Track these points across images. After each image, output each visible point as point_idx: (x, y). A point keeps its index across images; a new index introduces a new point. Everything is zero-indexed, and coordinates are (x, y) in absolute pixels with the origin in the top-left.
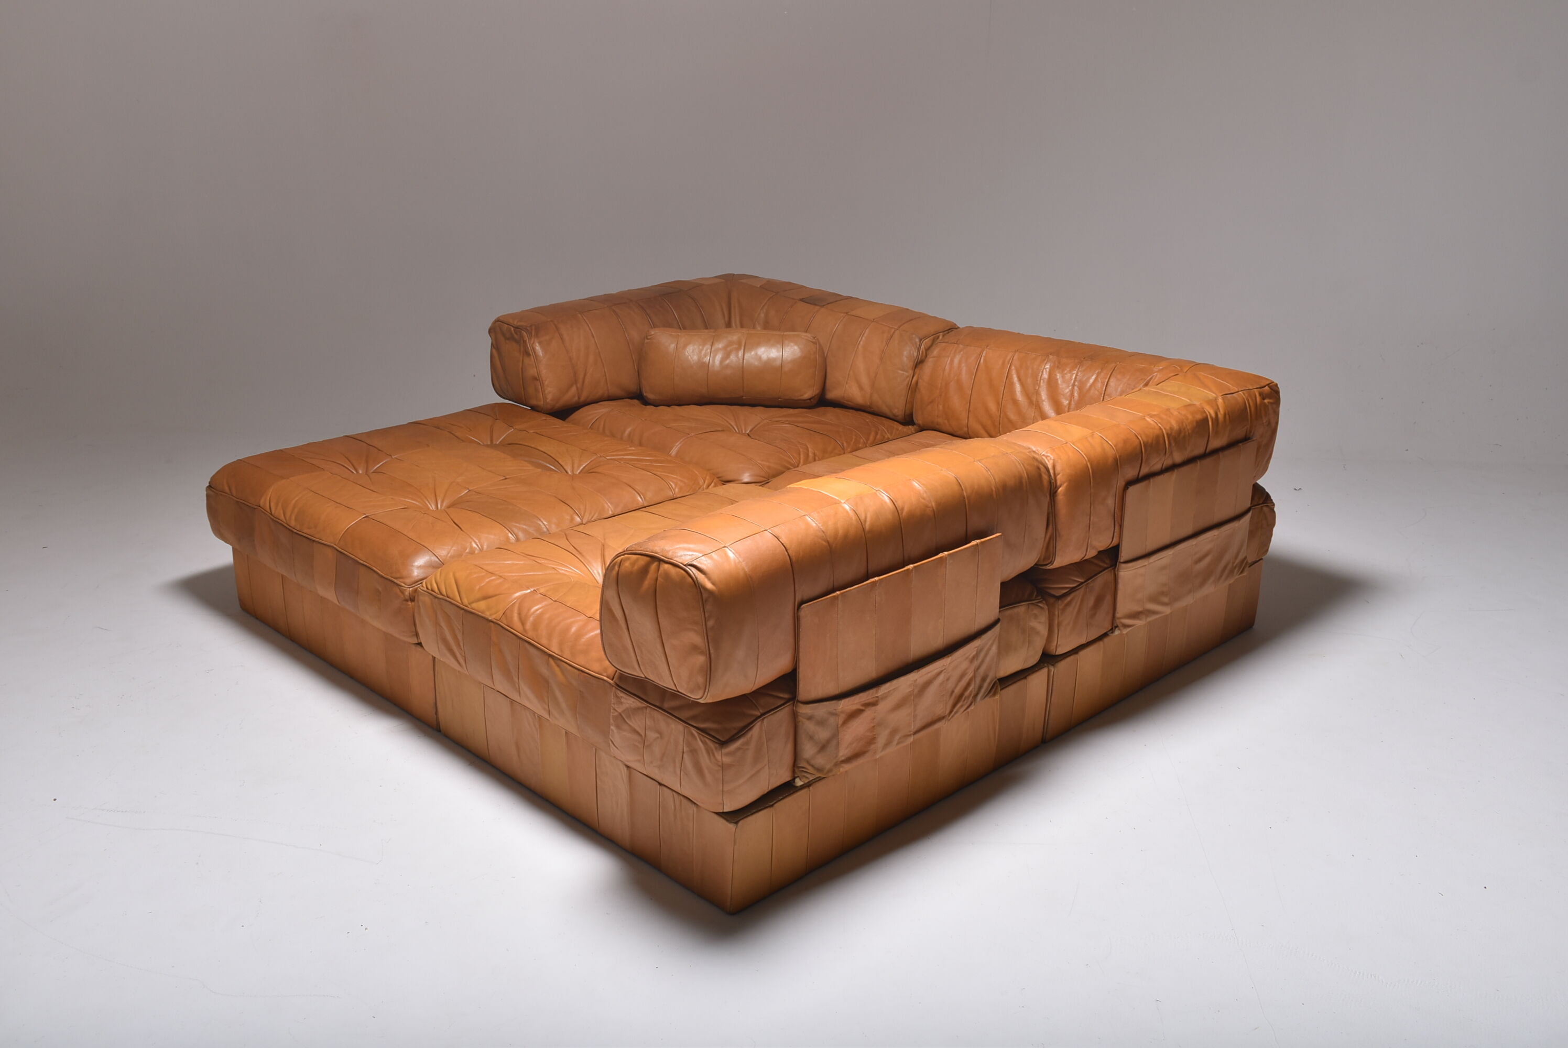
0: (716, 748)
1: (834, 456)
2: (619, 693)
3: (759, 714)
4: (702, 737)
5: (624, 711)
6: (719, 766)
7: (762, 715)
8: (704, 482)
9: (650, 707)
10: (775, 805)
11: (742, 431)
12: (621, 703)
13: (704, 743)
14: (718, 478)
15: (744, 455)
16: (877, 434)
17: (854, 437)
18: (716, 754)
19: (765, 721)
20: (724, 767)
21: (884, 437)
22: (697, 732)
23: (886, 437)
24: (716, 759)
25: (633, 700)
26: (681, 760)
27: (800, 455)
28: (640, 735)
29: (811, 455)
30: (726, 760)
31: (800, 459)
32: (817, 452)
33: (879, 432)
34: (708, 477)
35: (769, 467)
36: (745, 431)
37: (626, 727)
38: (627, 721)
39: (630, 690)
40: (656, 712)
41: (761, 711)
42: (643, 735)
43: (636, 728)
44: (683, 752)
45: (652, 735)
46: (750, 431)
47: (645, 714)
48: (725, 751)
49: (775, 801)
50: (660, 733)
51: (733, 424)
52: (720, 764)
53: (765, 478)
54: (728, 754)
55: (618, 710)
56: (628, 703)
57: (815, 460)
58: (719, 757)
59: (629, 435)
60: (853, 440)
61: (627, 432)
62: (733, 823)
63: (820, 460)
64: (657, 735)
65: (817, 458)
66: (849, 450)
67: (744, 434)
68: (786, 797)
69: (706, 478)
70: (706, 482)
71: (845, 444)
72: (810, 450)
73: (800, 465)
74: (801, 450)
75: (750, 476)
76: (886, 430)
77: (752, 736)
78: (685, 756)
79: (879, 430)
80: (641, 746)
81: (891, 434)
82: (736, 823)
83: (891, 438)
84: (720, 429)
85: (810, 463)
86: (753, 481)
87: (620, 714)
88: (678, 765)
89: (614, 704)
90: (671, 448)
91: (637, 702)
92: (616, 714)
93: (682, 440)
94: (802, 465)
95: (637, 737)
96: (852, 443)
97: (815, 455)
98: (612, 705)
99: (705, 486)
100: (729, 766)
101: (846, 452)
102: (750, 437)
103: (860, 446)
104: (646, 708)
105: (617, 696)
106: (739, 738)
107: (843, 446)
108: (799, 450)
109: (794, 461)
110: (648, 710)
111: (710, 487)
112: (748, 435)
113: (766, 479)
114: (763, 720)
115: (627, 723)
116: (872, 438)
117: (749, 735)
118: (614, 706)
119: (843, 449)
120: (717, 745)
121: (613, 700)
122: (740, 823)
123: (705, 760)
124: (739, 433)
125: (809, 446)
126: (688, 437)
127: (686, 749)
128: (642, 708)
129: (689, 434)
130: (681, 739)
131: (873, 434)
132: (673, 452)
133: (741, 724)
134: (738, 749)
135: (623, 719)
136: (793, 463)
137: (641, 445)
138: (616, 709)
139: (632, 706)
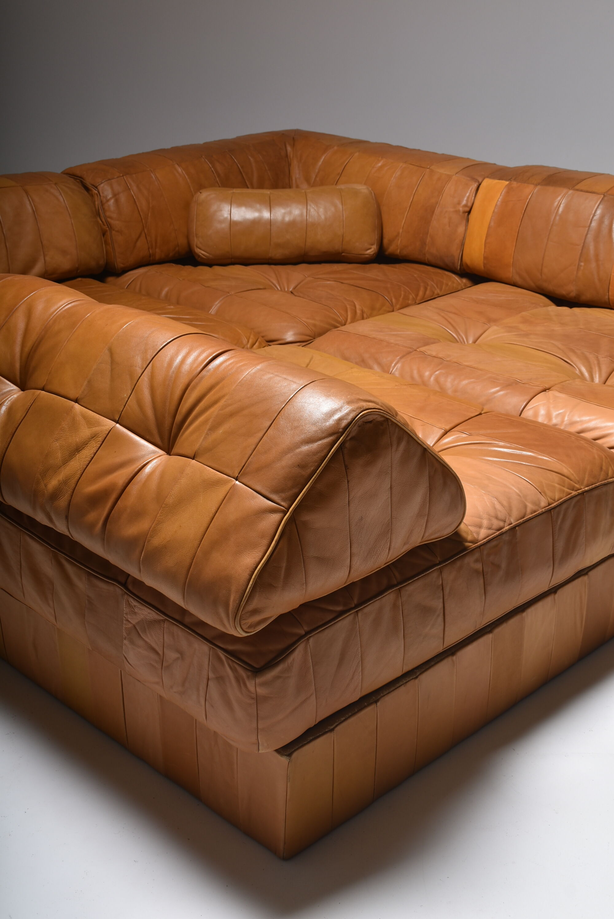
0: (248, 677)
1: (383, 314)
2: (133, 602)
3: (303, 632)
4: (230, 662)
5: (138, 623)
6: (253, 698)
7: (307, 633)
8: (248, 342)
9: (167, 620)
10: (336, 729)
11: (284, 289)
12: (135, 613)
13: (233, 670)
14: (263, 337)
15: (287, 313)
16: (426, 289)
17: (403, 293)
18: (248, 683)
19: (311, 640)
20: (258, 700)
21: (434, 293)
22: (226, 656)
23: (436, 292)
24: (249, 691)
25: (149, 611)
26: (205, 688)
27: (347, 312)
28: (157, 653)
29: (359, 312)
30: (261, 691)
31: (347, 316)
32: (365, 310)
33: (429, 288)
34: (252, 336)
35: (315, 325)
36: (288, 288)
37: (140, 643)
38: (142, 636)
39: (144, 598)
40: (175, 627)
41: (306, 629)
42: (161, 653)
43: (152, 644)
44: (208, 679)
45: (171, 655)
46: (294, 288)
47: (162, 629)
48: (259, 680)
49: (336, 724)
50: (181, 653)
51: (275, 282)
52: (254, 696)
53: (310, 336)
54: (263, 684)
55: (132, 622)
56: (142, 614)
57: (363, 318)
58: (252, 689)
59: (167, 295)
60: (402, 296)
61: (164, 293)
62: (285, 755)
63: (368, 317)
64: (177, 655)
65: (365, 316)
66: (398, 306)
67: (287, 292)
68: (349, 717)
69: (249, 337)
70: (251, 341)
71: (394, 300)
72: (358, 307)
73: (348, 323)
74: (348, 306)
75: (294, 334)
76: (435, 286)
77: (293, 660)
78: (210, 683)
79: (428, 285)
80: (158, 666)
81: (441, 290)
82: (290, 755)
83: (441, 294)
84: (261, 287)
85: (358, 320)
86: (298, 340)
87: (134, 626)
88: (202, 693)
89: (126, 614)
90: (211, 308)
91: (153, 613)
92: (130, 625)
93: (221, 299)
94: (350, 323)
95: (153, 656)
96: (401, 299)
97: (363, 312)
98: (125, 615)
99: (249, 346)
100: (265, 699)
101: (395, 308)
102: (294, 294)
103: (410, 302)
104: (164, 621)
105: (129, 605)
106: (277, 664)
107: (392, 302)
108: (346, 307)
109: (341, 319)
110: (166, 625)
111: (255, 346)
112: (292, 292)
113: (311, 338)
114: (308, 639)
115: (142, 638)
116: (421, 293)
117: (290, 660)
118: (126, 617)
119: (392, 305)
120: (249, 673)
121: (126, 610)
122: (295, 755)
123: (234, 692)
124: (281, 290)
125: (356, 303)
126: (228, 296)
127: (211, 675)
128: (159, 622)
129: (229, 293)
130: (206, 662)
131: (422, 289)
132: (213, 311)
133: (280, 646)
134: (277, 677)
135: (138, 632)
136: (340, 320)
137: (178, 303)
138: (129, 620)
139: (147, 618)
